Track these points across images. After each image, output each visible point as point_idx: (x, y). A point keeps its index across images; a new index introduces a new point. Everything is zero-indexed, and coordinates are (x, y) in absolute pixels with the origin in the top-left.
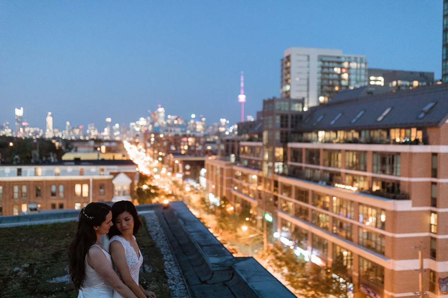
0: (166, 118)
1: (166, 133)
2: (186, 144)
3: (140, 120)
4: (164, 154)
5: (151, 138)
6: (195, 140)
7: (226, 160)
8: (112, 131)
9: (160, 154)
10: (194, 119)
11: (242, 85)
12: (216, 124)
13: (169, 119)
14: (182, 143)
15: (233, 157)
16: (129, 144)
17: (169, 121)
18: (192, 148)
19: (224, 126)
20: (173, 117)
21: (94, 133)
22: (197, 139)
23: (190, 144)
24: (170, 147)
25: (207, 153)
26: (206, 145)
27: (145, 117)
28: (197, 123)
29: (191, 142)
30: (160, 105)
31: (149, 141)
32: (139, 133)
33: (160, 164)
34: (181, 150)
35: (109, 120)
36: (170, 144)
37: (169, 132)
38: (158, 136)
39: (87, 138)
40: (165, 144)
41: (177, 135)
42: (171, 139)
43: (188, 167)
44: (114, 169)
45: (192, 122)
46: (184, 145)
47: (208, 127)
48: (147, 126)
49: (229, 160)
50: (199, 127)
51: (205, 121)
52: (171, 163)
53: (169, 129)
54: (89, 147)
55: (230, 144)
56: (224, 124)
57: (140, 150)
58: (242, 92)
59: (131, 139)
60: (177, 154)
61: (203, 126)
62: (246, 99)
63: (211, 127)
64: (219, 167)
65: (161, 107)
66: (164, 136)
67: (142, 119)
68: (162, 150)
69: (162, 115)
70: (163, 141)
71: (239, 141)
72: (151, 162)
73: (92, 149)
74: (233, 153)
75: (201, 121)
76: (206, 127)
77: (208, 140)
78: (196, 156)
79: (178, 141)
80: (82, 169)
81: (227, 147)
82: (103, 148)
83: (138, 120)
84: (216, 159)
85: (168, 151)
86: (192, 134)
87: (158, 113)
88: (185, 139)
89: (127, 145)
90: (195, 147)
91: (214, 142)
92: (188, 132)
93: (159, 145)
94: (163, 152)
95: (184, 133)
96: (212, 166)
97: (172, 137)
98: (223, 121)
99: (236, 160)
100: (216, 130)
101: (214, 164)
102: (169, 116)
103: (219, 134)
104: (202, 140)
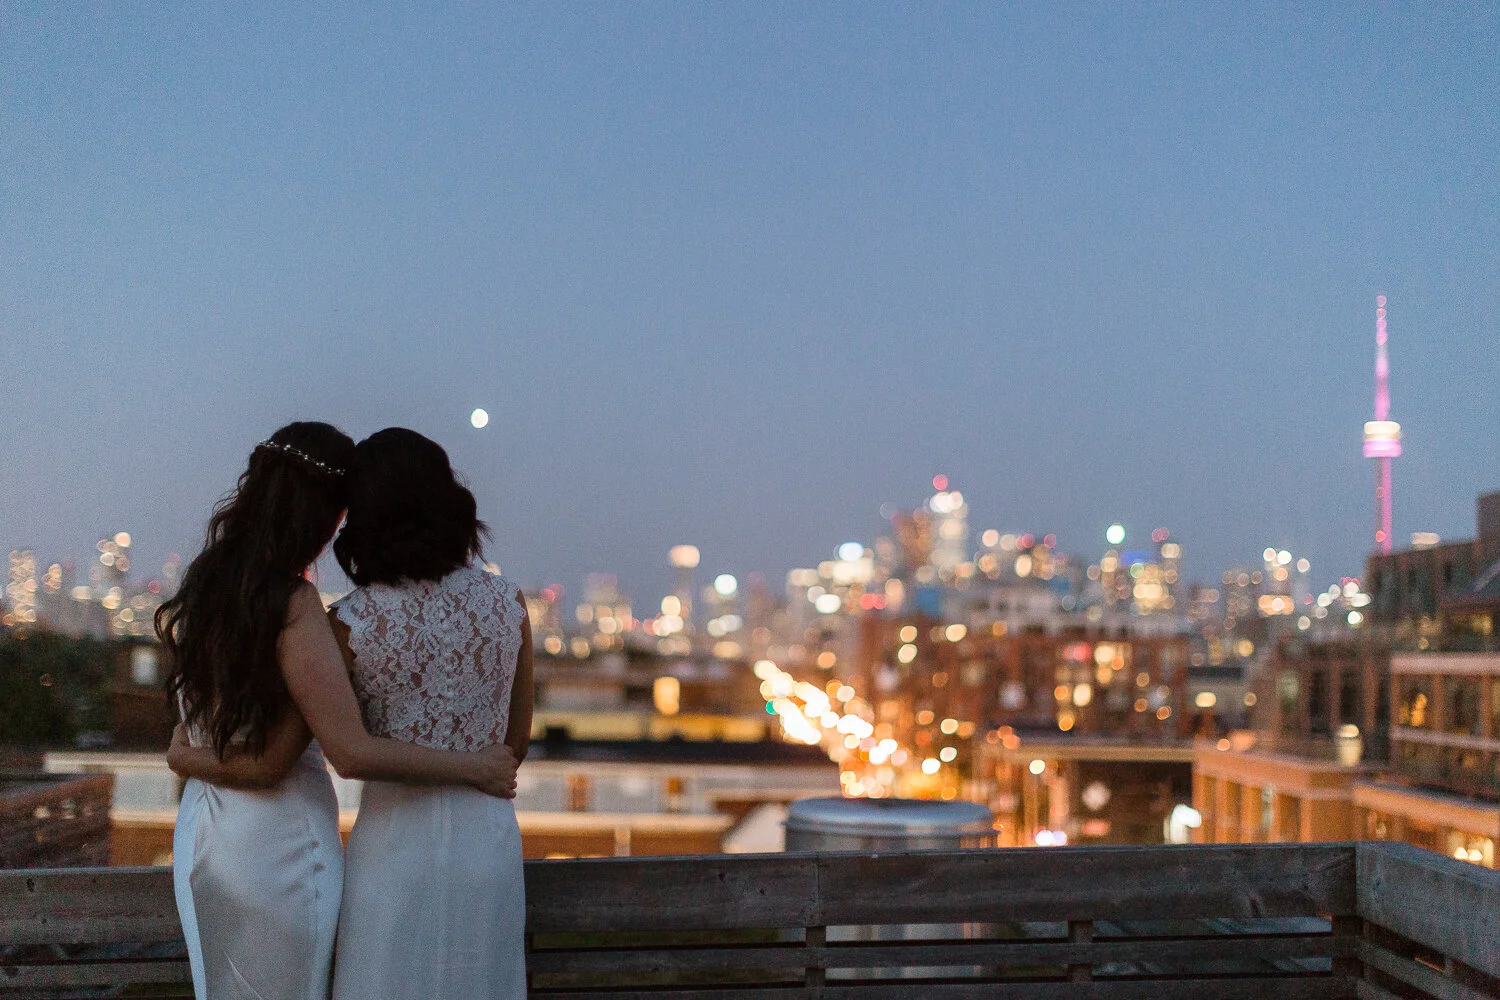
0: (972, 547)
1: (979, 620)
2: (1084, 675)
3: (840, 558)
4: (966, 729)
5: (899, 645)
6: (1129, 653)
7: (1310, 755)
8: (699, 614)
9: (949, 726)
10: (1119, 549)
11: (1382, 366)
12: (1242, 578)
13: (988, 551)
14: (1063, 674)
15: (1349, 743)
16: (787, 677)
17: (988, 564)
18: (1117, 700)
19: (1286, 592)
20: (1011, 542)
21: (614, 624)
22: (1144, 653)
23: (1104, 677)
24: (997, 695)
25: (1196, 724)
26: (1193, 685)
27: (867, 543)
28: (1139, 570)
29: (1108, 665)
30: (940, 481)
31: (891, 660)
32: (836, 625)
33: (950, 777)
34: (1055, 708)
35: (687, 556)
36: (997, 678)
37: (993, 612)
38: (935, 636)
39: (581, 648)
40: (973, 674)
41: (1036, 631)
42: (1002, 651)
43: (1096, 796)
44: (733, 784)
45: (1109, 564)
46: (1073, 684)
47: (1194, 592)
48: (876, 587)
49: (1332, 755)
50: (1148, 592)
51: (1178, 563)
52: (1005, 774)
53: (994, 596)
54: (601, 682)
55: (1335, 669)
56: (1281, 576)
57: (840, 709)
58: (1383, 403)
59: (795, 653)
60: (1035, 727)
61: (1171, 588)
62: (1404, 440)
63: (1210, 596)
64: (1271, 792)
65: (949, 490)
66: (969, 635)
67: (851, 551)
68: (959, 708)
69: (952, 530)
70: (964, 661)
71: (1383, 654)
72: (899, 772)
73: (612, 695)
74: (1349, 715)
75: (1159, 561)
76: (1184, 593)
77: (1197, 659)
78: (1136, 739)
79: (1042, 663)
80: (582, 780)
81: (1316, 687)
82: (667, 692)
83: (832, 555)
84: (1254, 748)
85: (990, 716)
86: (1114, 624)
87: (935, 518)
88: (1076, 652)
89: (773, 681)
90: (1132, 691)
91: (1230, 671)
92: (1094, 617)
93: (939, 679)
94: (961, 719)
95: (1075, 621)
96: (1236, 789)
97: (1008, 638)
98: (1278, 560)
99: (1365, 756)
100: (1242, 606)
101: (1249, 780)
102: (990, 538)
103: (1256, 626)
104: (1169, 656)
